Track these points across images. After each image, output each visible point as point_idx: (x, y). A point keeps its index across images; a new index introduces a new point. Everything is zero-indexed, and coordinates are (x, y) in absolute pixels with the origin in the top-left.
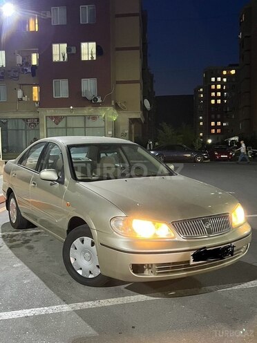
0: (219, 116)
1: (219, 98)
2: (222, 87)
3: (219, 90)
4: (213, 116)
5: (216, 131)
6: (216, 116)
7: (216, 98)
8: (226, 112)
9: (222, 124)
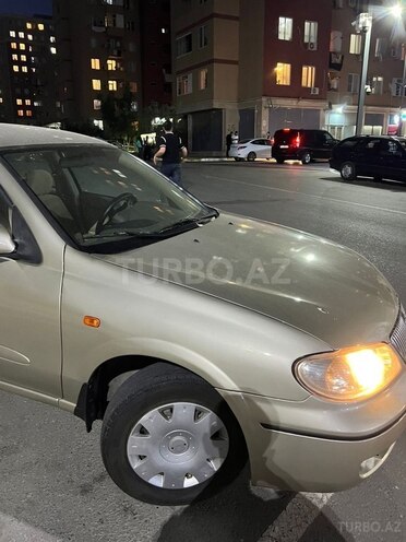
0: (27, 91)
1: (23, 64)
2: (27, 47)
3: (23, 52)
4: (18, 91)
5: (25, 113)
6: (22, 91)
7: (20, 63)
8: (37, 86)
9: (32, 103)
